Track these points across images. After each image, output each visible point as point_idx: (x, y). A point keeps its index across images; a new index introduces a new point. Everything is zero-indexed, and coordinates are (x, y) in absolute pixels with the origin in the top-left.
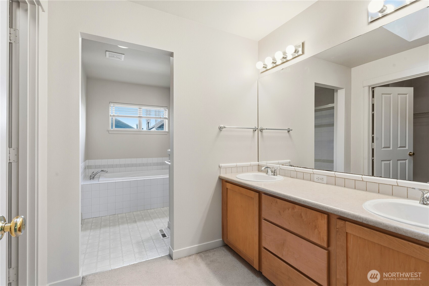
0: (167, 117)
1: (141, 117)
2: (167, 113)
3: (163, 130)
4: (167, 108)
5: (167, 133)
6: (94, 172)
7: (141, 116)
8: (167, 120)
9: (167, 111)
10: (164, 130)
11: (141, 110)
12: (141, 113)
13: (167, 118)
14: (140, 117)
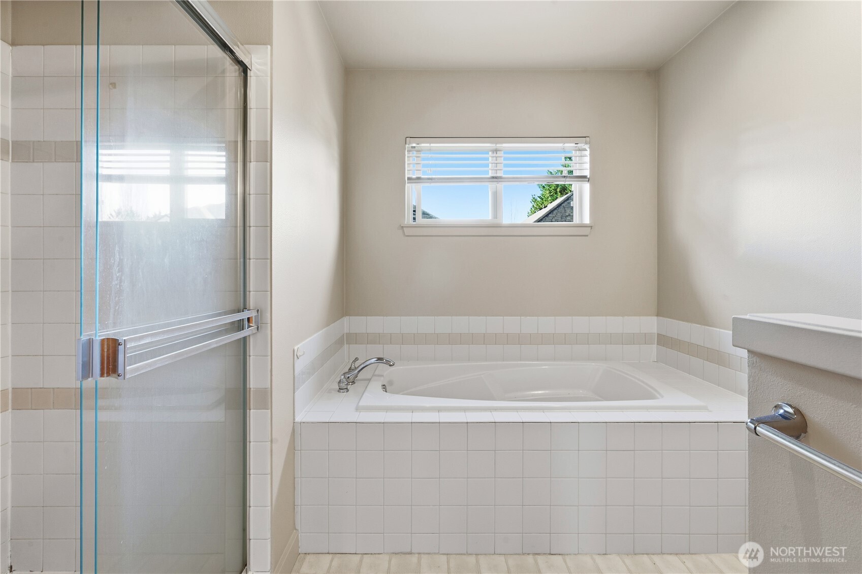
0: (587, 173)
1: (501, 178)
2: (587, 159)
3: (571, 220)
4: (586, 143)
5: (586, 231)
6: (356, 359)
7: (498, 175)
8: (587, 186)
9: (588, 153)
10: (576, 220)
11: (499, 154)
12: (499, 167)
13: (585, 177)
14: (496, 178)
